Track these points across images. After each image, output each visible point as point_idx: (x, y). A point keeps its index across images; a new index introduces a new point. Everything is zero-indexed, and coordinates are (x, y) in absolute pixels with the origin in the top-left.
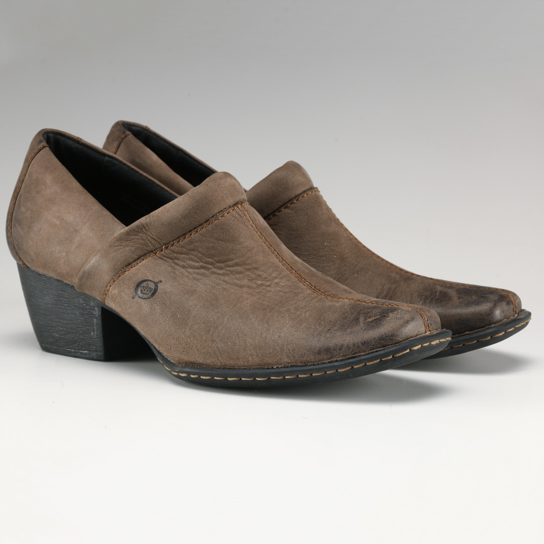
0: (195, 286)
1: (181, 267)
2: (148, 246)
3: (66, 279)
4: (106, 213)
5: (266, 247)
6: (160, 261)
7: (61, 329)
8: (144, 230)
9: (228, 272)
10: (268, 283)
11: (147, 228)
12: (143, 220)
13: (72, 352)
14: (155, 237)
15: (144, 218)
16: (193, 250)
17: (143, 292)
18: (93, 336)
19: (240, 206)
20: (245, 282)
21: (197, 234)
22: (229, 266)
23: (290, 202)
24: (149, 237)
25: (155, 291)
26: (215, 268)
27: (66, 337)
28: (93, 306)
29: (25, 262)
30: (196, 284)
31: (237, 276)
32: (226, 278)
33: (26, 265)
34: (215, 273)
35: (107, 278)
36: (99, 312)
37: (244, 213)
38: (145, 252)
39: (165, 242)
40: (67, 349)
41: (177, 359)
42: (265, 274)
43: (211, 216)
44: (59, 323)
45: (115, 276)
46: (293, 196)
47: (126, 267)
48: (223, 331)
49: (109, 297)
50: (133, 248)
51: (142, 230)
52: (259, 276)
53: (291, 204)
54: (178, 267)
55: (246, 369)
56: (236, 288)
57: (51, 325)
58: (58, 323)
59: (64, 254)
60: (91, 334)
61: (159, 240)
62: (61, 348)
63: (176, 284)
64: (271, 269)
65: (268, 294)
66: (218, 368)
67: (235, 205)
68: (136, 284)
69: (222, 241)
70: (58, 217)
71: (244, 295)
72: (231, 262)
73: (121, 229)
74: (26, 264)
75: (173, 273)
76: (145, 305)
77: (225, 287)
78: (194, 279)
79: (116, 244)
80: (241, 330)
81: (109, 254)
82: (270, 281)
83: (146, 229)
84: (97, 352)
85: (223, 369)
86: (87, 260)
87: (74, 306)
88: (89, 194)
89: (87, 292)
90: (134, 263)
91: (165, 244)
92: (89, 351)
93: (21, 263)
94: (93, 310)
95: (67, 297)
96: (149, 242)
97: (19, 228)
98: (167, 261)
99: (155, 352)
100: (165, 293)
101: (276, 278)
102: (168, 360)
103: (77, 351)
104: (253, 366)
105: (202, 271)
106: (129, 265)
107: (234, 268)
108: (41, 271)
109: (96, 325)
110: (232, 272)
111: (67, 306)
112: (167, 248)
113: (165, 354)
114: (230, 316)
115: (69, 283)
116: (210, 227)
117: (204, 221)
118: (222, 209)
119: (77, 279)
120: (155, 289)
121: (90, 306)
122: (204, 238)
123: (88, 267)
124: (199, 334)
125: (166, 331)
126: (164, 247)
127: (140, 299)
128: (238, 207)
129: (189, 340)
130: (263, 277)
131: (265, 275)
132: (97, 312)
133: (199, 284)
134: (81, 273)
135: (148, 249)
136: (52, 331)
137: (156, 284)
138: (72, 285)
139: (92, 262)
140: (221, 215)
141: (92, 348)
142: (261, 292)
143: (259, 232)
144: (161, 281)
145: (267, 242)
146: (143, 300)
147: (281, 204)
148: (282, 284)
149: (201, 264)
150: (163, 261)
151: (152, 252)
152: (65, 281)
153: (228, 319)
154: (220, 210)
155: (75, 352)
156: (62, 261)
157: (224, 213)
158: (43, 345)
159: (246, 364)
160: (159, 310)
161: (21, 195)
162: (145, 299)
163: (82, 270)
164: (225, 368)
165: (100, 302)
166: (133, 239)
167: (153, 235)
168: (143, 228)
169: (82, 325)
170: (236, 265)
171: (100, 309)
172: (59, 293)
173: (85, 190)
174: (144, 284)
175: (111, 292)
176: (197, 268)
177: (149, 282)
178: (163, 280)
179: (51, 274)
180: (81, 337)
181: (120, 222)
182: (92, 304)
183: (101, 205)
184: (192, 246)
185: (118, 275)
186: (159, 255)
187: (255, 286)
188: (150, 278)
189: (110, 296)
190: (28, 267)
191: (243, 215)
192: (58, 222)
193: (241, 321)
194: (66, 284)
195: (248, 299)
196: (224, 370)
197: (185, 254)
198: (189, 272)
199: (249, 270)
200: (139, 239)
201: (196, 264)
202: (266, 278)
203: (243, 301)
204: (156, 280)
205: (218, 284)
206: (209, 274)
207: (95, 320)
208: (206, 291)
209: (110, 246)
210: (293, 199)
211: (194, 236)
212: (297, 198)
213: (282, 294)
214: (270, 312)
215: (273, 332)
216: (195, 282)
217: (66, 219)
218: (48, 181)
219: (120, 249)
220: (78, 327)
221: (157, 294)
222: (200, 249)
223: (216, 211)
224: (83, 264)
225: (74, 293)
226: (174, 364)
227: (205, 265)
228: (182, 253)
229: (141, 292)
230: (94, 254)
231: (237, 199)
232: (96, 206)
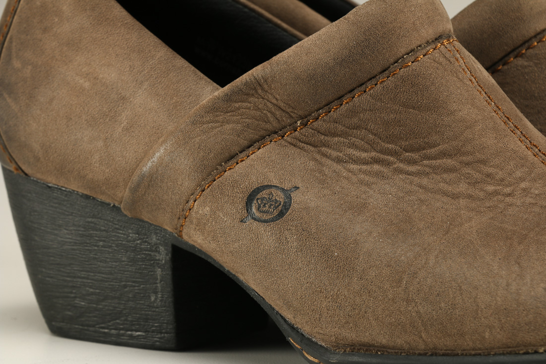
0: (364, 196)
1: (333, 160)
2: (267, 121)
3: (103, 193)
4: (181, 62)
5: (499, 121)
6: (292, 150)
7: (92, 290)
8: (260, 91)
9: (427, 170)
10: (508, 190)
11: (266, 86)
12: (257, 71)
13: (112, 335)
14: (282, 105)
15: (259, 67)
16: (357, 127)
17: (261, 209)
18: (154, 302)
19: (445, 42)
20: (463, 187)
21: (365, 96)
22: (429, 158)
23: (527, 45)
24: (269, 104)
25: (287, 206)
26: (401, 161)
27: (101, 307)
28: (156, 244)
29: (21, 165)
30: (365, 193)
31: (445, 176)
32: (425, 181)
33: (23, 171)
34: (400, 171)
35: (187, 184)
36: (167, 254)
37: (454, 56)
38: (262, 133)
39: (301, 113)
40: (101, 330)
41: (333, 338)
42: (500, 172)
43: (392, 60)
44: (88, 279)
45: (204, 180)
46: (532, 33)
47: (226, 162)
48: (429, 281)
49: (191, 222)
50: (239, 127)
51: (256, 92)
52: (489, 175)
53: (528, 48)
54: (329, 162)
55: (480, 354)
56: (445, 199)
57: (70, 284)
58: (85, 280)
59: (100, 144)
60: (150, 297)
61: (289, 110)
62: (91, 329)
63: (326, 192)
64: (512, 163)
65: (510, 211)
66: (420, 354)
67: (436, 39)
68: (247, 195)
69: (414, 108)
70: (87, 74)
71: (462, 212)
72: (433, 150)
73: (213, 91)
74: (23, 168)
75: (320, 173)
76: (267, 235)
77: (422, 197)
78: (361, 182)
79: (204, 120)
80: (466, 279)
81: (193, 138)
82: (511, 186)
83: (263, 89)
84: (161, 333)
85: (432, 355)
86: (146, 153)
87: (117, 246)
88: (147, 30)
89: (146, 217)
90: (242, 155)
91: (301, 118)
92: (145, 332)
93: (12, 167)
94: (156, 251)
95: (103, 228)
96: (269, 115)
97: (9, 100)
98: (305, 151)
99: (284, 327)
100: (307, 209)
101: (522, 179)
102: (312, 342)
103: (122, 332)
104: (494, 348)
105: (376, 167)
106: (231, 158)
107: (439, 161)
108: (52, 180)
109: (161, 281)
110: (434, 168)
111: (102, 247)
112: (305, 125)
113: (306, 329)
114: (441, 252)
115: (108, 201)
116: (390, 82)
117: (379, 70)
118: (413, 46)
119: (127, 190)
120: (285, 202)
121: (149, 244)
122: (379, 104)
123: (149, 164)
124: (380, 288)
125: (312, 283)
126: (299, 122)
127: (255, 223)
128: (442, 44)
129: (358, 300)
130: (497, 177)
131: (500, 175)
132: (163, 255)
133: (371, 192)
134: (135, 178)
135: (269, 127)
136: (73, 295)
137: (287, 193)
138: (114, 206)
139: (158, 155)
140: (412, 59)
141: (153, 326)
142: (496, 207)
143: (483, 92)
144: (297, 188)
145: (499, 112)
146: (262, 224)
147: (509, 50)
148: (537, 192)
149: (373, 154)
150: (298, 150)
151: (276, 133)
152: (102, 198)
153: (437, 257)
154: (409, 49)
155: (118, 335)
156: (97, 157)
157: (418, 53)
158: (53, 323)
159: (479, 346)
160: (295, 244)
161: (11, 39)
162: (265, 221)
163: (138, 172)
164: (436, 354)
165: (171, 234)
166: (239, 109)
167: (277, 99)
168: (258, 87)
169: (134, 282)
170: (444, 154)
171: (170, 249)
172: (89, 222)
173: (138, 23)
174: (264, 194)
175: (197, 213)
176: (366, 163)
177: (273, 190)
178: (300, 185)
179: (74, 186)
180: (131, 304)
181: (209, 80)
182: (154, 239)
183: (171, 50)
184: (355, 120)
185: (210, 178)
186: (289, 139)
187: (482, 194)
188: (275, 182)
189: (194, 221)
190: (26, 174)
191: (452, 60)
192: (87, 85)
193: (463, 260)
194: (103, 204)
195: (470, 219)
196: (434, 357)
197: (340, 136)
198: (349, 171)
199: (468, 164)
200: (249, 108)
201: (364, 155)
202: (502, 180)
203: (461, 224)
204: (287, 186)
205: (409, 193)
206: (390, 174)
207: (159, 271)
208: (386, 205)
209: (194, 123)
210: (530, 39)
211: (359, 99)
212: (538, 37)
213: (537, 209)
214: (520, 243)
215: (532, 280)
216: (363, 188)
217: (103, 78)
218: (65, 8)
219: (213, 128)
220: (125, 286)
221: (290, 211)
222: (371, 126)
223: (403, 51)
224: (139, 162)
225: (118, 220)
226: (326, 349)
227: (382, 156)
228: (334, 135)
229: (258, 209)
230: (161, 140)
231: (440, 29)
232: (161, 52)
